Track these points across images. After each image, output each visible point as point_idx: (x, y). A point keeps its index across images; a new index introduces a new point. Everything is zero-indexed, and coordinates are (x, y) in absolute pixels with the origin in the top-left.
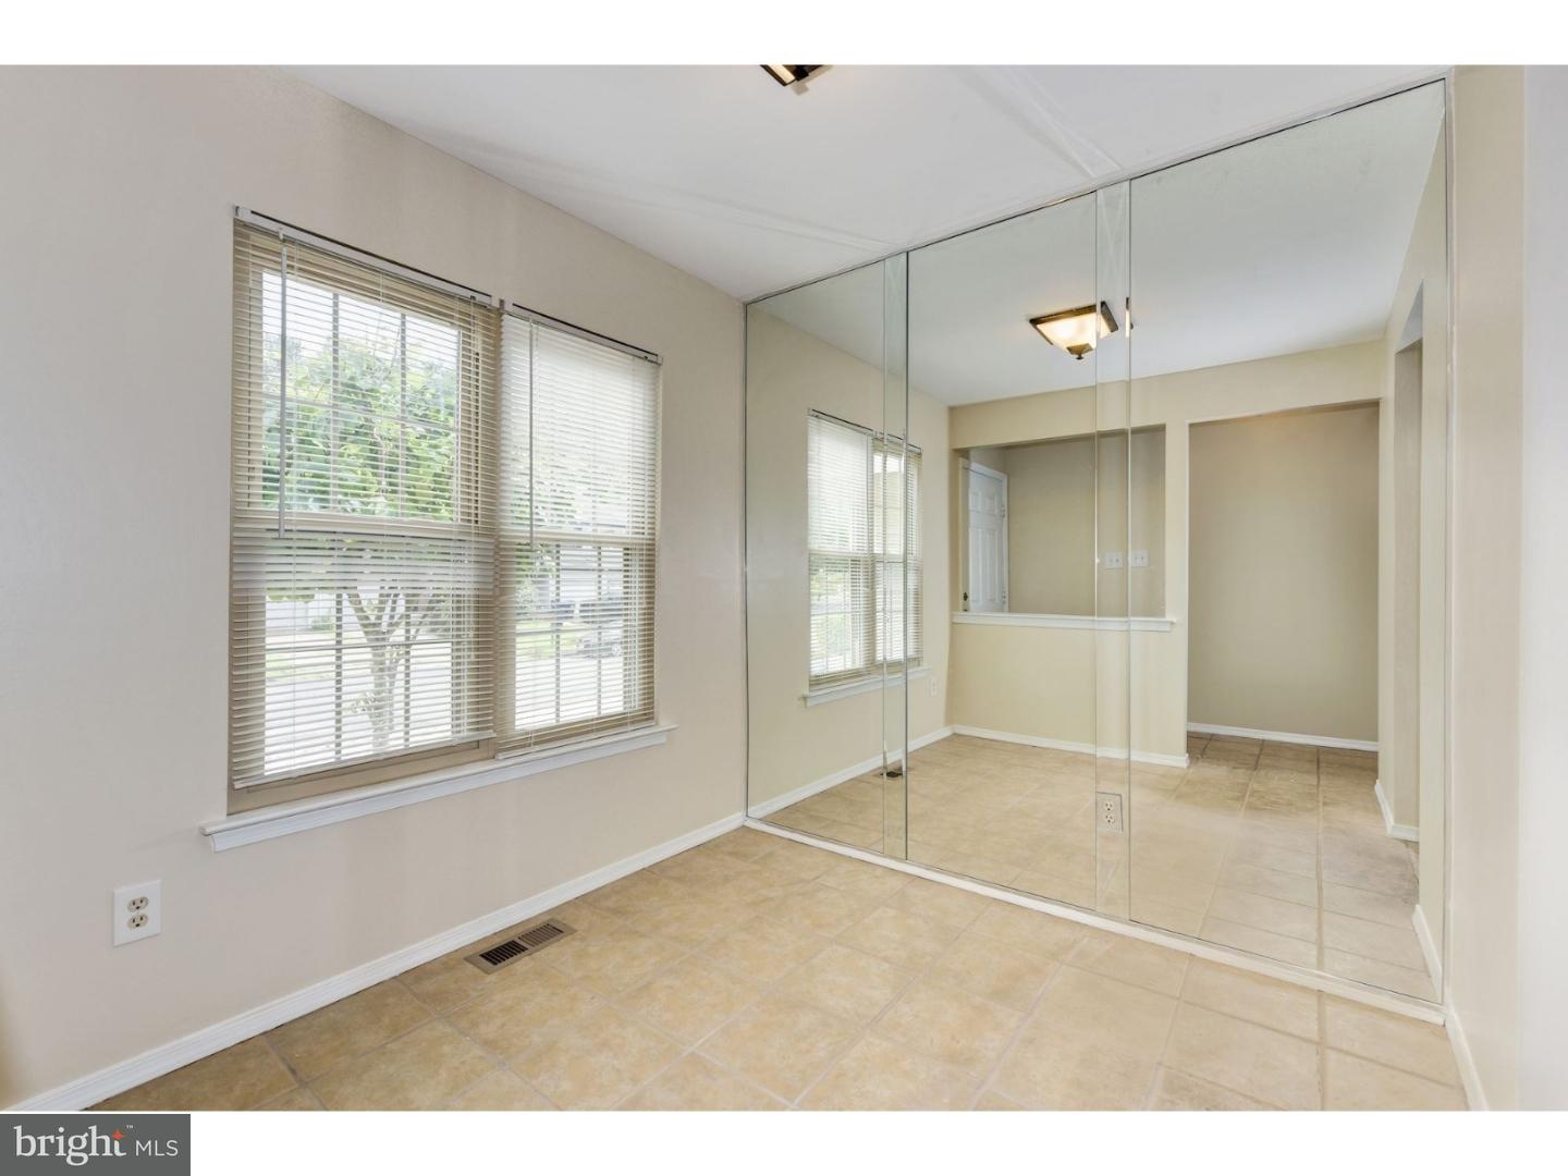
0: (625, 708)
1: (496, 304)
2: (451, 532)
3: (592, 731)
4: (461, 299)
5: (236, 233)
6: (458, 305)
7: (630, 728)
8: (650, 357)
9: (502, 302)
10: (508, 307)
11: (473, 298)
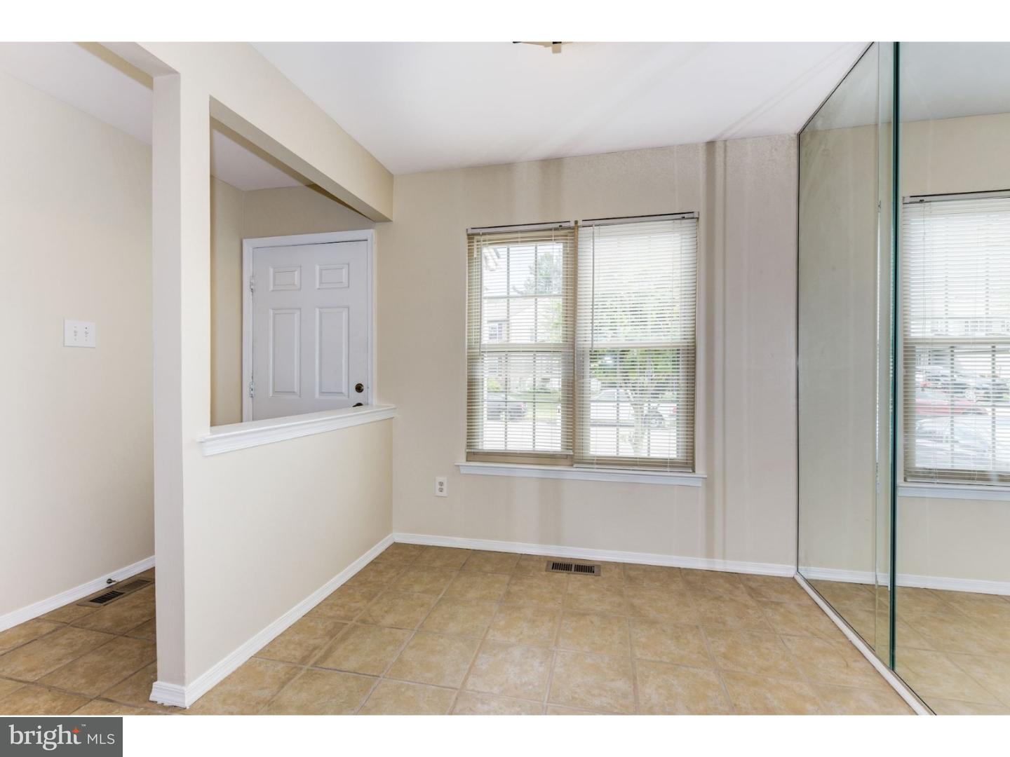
0: (678, 456)
1: (572, 224)
2: (550, 348)
3: (637, 465)
4: (556, 229)
5: (469, 239)
6: (553, 233)
7: (668, 469)
8: (686, 216)
9: (576, 222)
10: (580, 223)
11: (561, 226)
